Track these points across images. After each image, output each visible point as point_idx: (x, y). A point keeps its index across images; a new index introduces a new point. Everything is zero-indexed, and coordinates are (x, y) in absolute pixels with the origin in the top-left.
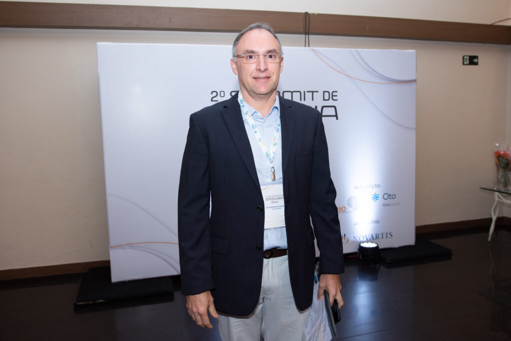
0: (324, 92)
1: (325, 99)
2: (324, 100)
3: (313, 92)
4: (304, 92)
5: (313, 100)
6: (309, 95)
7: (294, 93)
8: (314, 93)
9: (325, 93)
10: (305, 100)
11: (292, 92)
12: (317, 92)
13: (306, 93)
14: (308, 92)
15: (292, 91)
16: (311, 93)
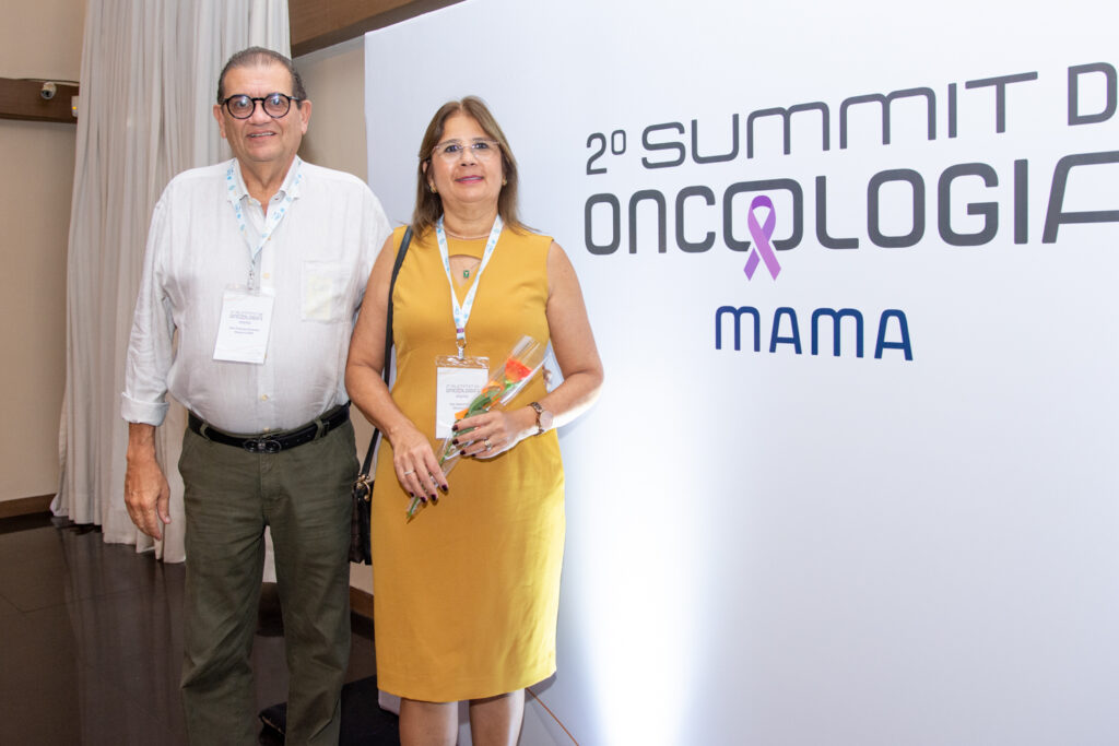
0: (1074, 73)
1: (1081, 113)
2: (1074, 119)
3: (1000, 83)
4: (952, 89)
5: (1001, 128)
6: (977, 107)
7: (894, 104)
8: (1009, 87)
9: (1081, 77)
10: (953, 133)
11: (885, 101)
12: (1032, 76)
13: (961, 91)
14: (970, 85)
15: (886, 94)
16: (993, 89)
